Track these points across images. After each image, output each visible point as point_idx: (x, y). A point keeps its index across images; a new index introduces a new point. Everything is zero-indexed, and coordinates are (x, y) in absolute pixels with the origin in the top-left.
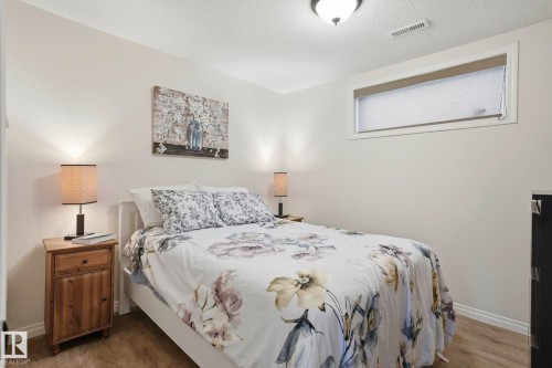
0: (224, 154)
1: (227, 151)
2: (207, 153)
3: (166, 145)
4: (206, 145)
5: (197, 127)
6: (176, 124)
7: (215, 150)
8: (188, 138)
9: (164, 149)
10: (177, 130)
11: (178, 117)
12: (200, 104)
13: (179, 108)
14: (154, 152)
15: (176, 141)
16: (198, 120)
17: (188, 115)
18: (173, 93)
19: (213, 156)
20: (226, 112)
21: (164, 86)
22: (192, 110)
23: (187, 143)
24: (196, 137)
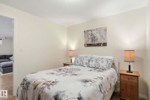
0: (105, 44)
1: (106, 43)
2: (99, 45)
3: (87, 44)
4: (98, 42)
5: (95, 38)
6: (89, 38)
7: (101, 44)
8: (92, 42)
9: (86, 45)
10: (89, 40)
11: (90, 37)
12: (96, 31)
13: (89, 34)
14: (85, 46)
15: (89, 43)
16: (95, 36)
17: (92, 35)
18: (88, 31)
19: (101, 46)
20: (105, 30)
21: (86, 30)
22: (93, 33)
23: (92, 43)
24: (95, 41)
